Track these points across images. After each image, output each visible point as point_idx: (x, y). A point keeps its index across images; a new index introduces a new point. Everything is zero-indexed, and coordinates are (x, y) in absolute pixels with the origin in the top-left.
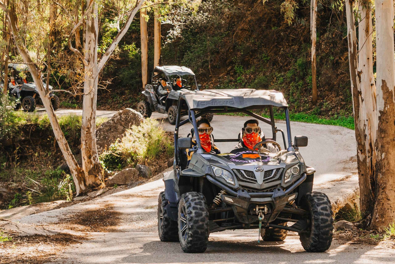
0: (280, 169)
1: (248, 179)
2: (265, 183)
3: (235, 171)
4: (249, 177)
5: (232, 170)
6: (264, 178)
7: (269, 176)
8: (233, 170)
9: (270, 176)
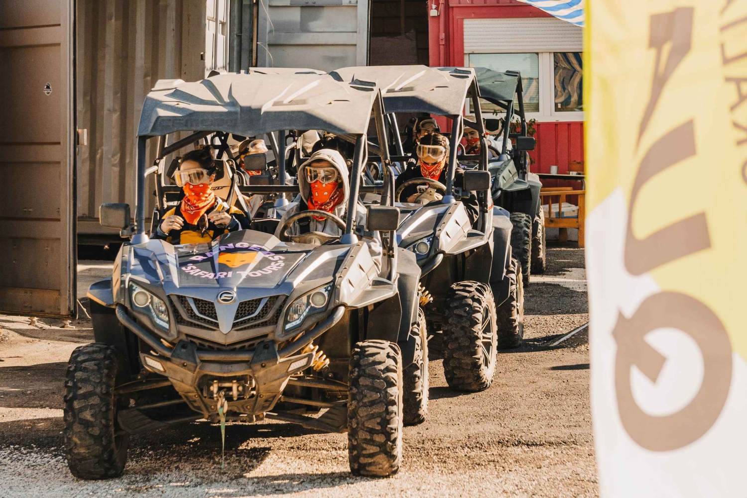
0: (277, 297)
1: (202, 319)
2: (237, 330)
3: (174, 299)
4: (204, 314)
5: (169, 296)
6: (236, 318)
7: (249, 314)
8: (172, 297)
9: (253, 313)
